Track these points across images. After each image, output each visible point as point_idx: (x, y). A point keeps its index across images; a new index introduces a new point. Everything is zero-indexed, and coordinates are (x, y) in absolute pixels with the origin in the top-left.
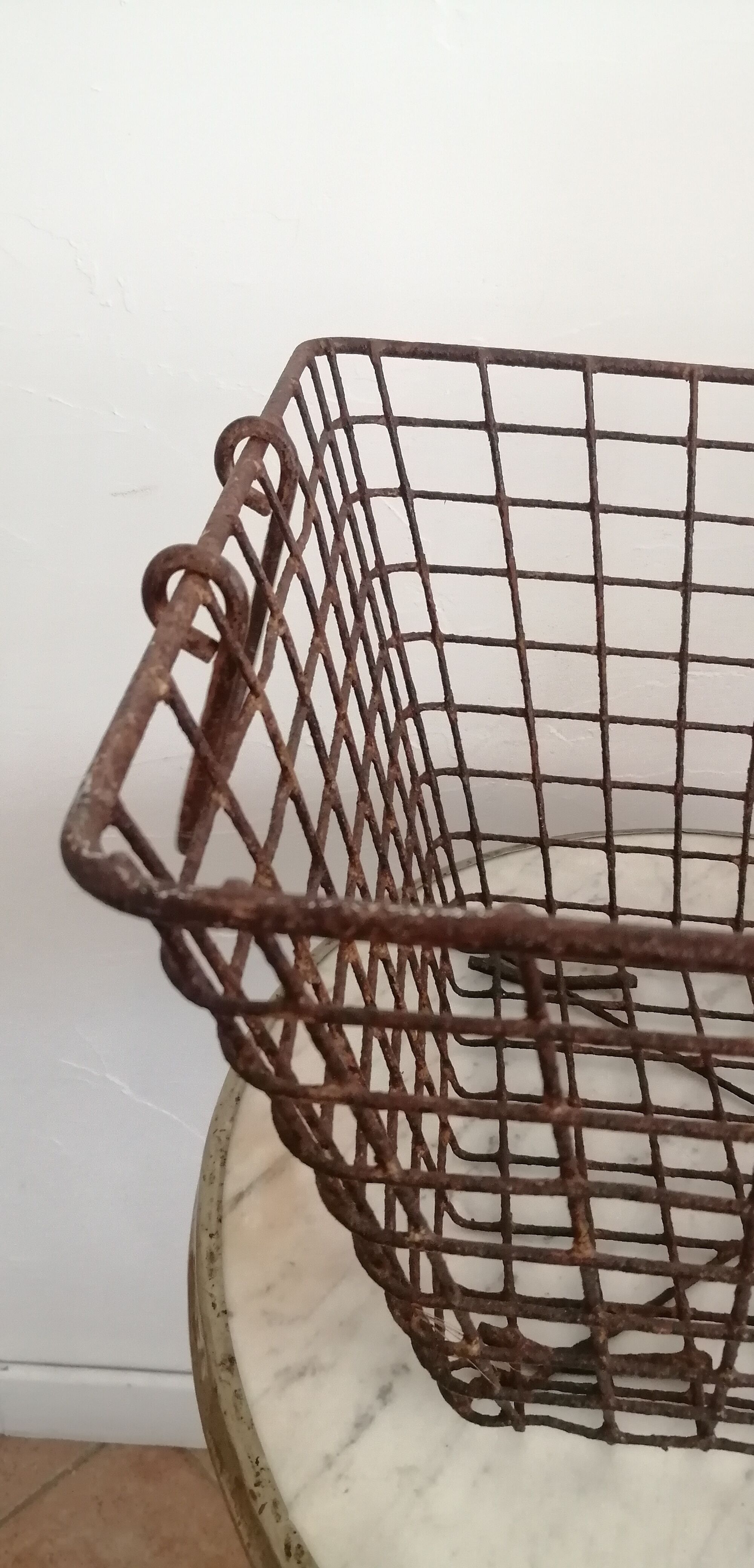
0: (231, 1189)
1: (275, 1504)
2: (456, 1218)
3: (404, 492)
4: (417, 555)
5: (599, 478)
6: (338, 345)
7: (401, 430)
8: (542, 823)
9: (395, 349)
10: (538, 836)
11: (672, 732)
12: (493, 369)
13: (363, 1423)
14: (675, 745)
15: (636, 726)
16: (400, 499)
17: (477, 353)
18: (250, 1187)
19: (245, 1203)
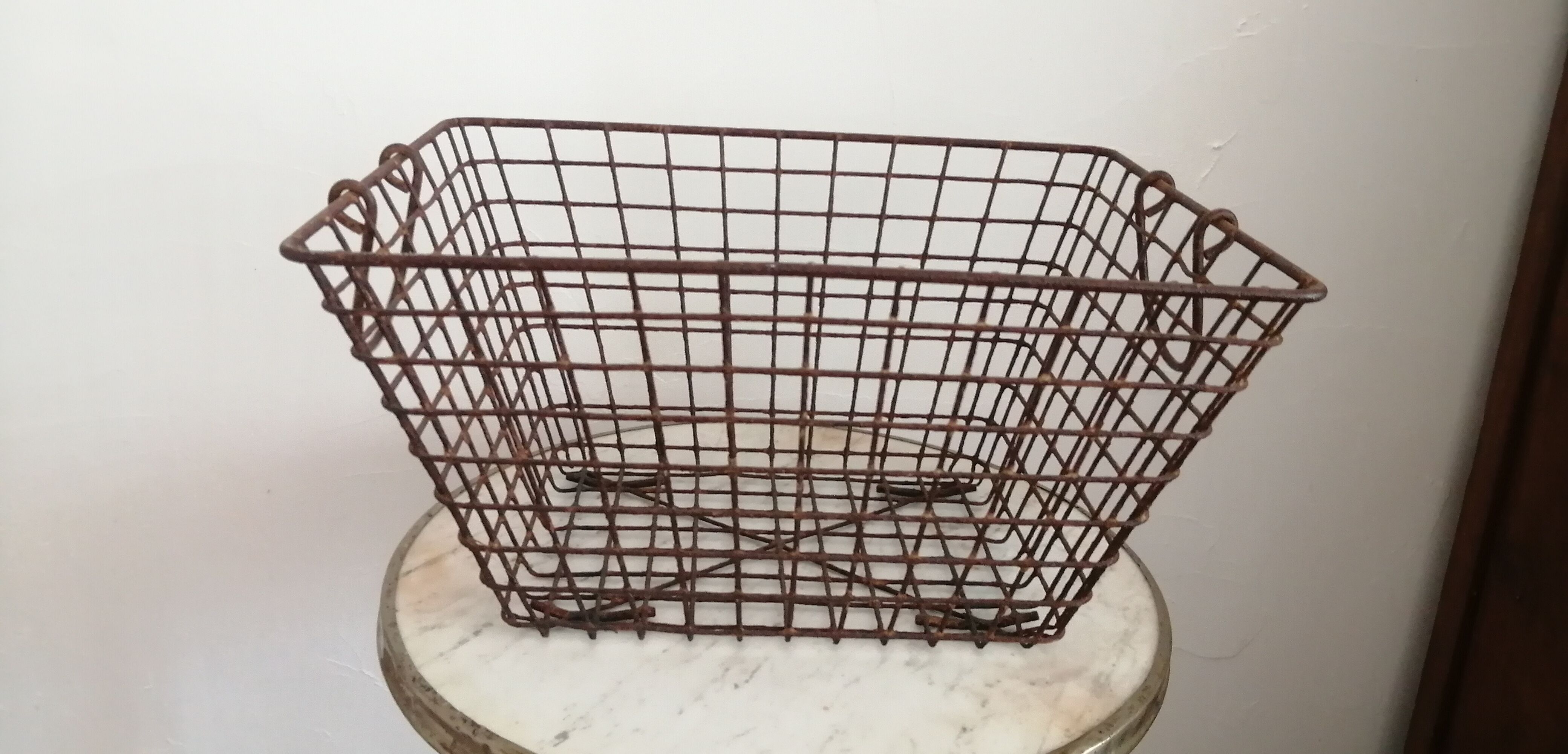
0: (404, 569)
1: (410, 666)
2: (529, 568)
3: (510, 201)
4: (521, 236)
5: (620, 188)
6: (465, 121)
7: (505, 166)
8: (610, 393)
9: (498, 123)
10: (609, 403)
11: (681, 334)
12: (553, 131)
13: (462, 642)
14: (683, 342)
15: (660, 332)
16: (508, 205)
17: (544, 124)
18: (416, 569)
19: (412, 574)
